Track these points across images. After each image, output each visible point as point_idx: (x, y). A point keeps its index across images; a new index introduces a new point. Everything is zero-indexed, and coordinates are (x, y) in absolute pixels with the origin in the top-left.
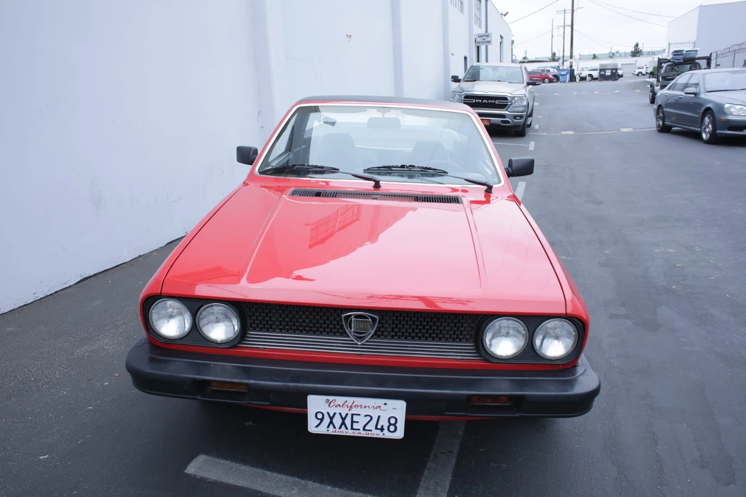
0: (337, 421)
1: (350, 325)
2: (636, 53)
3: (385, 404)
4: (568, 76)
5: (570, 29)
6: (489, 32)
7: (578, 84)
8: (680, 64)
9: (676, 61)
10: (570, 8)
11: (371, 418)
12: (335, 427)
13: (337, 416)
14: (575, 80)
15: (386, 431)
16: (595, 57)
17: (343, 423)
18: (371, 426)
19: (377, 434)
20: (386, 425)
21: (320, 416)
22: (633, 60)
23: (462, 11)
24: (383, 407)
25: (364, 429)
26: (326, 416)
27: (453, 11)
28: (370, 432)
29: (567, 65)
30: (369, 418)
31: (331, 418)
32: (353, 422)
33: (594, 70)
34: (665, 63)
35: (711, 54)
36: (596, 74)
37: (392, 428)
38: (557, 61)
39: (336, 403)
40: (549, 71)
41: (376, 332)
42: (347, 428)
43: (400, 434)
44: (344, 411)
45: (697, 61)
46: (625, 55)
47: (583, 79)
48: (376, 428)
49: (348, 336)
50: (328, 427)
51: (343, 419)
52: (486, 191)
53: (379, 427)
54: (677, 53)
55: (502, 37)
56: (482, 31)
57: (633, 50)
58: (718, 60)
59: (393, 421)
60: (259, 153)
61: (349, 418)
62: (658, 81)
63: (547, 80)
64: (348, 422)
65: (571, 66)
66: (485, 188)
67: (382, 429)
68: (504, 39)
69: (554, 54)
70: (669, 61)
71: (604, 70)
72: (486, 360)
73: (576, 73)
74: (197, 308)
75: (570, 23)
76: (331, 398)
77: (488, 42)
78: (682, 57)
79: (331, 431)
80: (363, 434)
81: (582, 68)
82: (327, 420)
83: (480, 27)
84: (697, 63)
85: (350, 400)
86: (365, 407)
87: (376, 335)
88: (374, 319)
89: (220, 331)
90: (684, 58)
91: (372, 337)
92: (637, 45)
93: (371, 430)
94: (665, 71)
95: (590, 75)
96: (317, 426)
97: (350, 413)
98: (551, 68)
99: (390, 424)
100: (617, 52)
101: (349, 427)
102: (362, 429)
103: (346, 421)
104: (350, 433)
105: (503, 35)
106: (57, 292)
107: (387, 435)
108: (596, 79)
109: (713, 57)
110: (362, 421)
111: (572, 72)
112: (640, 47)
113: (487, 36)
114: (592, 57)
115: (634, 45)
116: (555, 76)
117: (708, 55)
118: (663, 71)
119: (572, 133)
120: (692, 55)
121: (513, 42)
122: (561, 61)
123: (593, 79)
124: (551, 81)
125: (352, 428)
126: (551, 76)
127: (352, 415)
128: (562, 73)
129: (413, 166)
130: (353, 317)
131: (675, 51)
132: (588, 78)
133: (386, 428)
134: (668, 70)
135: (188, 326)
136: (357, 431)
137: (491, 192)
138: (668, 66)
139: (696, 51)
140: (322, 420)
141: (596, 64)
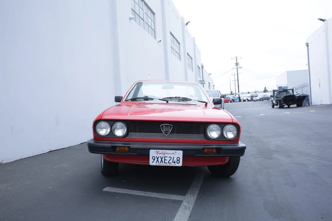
0: (160, 160)
1: (163, 129)
2: (265, 91)
3: (176, 152)
4: (238, 100)
5: (237, 81)
6: (204, 79)
7: (242, 102)
8: (282, 92)
9: (280, 91)
10: (237, 73)
11: (171, 158)
12: (159, 162)
13: (160, 158)
14: (241, 101)
15: (176, 163)
16: (249, 93)
17: (162, 161)
18: (171, 161)
19: (173, 165)
20: (176, 160)
21: (154, 158)
22: (264, 94)
23: (193, 71)
24: (175, 153)
25: (169, 163)
26: (156, 158)
27: (189, 71)
28: (171, 164)
29: (237, 96)
30: (170, 158)
31: (158, 159)
32: (165, 160)
33: (249, 97)
34: (276, 91)
35: (293, 88)
36: (249, 99)
37: (178, 162)
38: (233, 94)
39: (160, 153)
40: (230, 98)
41: (171, 131)
42: (163, 163)
43: (180, 164)
44: (162, 156)
45: (288, 91)
46: (261, 92)
47: (244, 101)
48: (173, 162)
49: (163, 133)
50: (156, 162)
51: (162, 159)
52: (205, 105)
53: (174, 161)
54: (280, 88)
55: (209, 83)
56: (201, 79)
57: (264, 90)
58: (297, 90)
59: (178, 159)
60: (123, 97)
61: (164, 158)
62: (274, 98)
63: (229, 101)
64: (163, 160)
65: (239, 96)
66: (205, 104)
67: (175, 162)
68: (210, 84)
69: (232, 92)
70: (277, 91)
71: (253, 97)
72: (208, 140)
73: (241, 98)
74: (112, 124)
75: (237, 79)
76: (158, 151)
77: (204, 83)
78: (282, 89)
79: (157, 164)
80: (168, 165)
81: (243, 97)
82: (156, 159)
83: (200, 78)
84: (289, 92)
85: (164, 151)
86: (169, 154)
87: (171, 133)
88: (171, 127)
89: (119, 133)
90: (283, 90)
91: (170, 133)
92: (265, 88)
93: (171, 163)
94: (277, 95)
95: (247, 99)
96: (152, 162)
97: (164, 156)
98: (231, 97)
99: (178, 160)
100: (258, 91)
101: (164, 162)
102: (168, 163)
103: (162, 160)
104: (164, 164)
105: (210, 83)
106: (41, 154)
107: (177, 165)
108: (250, 101)
109: (294, 89)
110: (168, 159)
111: (239, 98)
112: (267, 89)
113: (203, 81)
114: (247, 93)
115: (264, 88)
116: (233, 100)
117: (292, 88)
118: (275, 95)
119: (240, 116)
120: (286, 89)
121: (214, 86)
122: (235, 95)
123: (249, 101)
124: (231, 102)
125: (165, 163)
126: (231, 100)
127: (165, 157)
128: (235, 98)
129: (179, 97)
130: (164, 126)
131: (279, 87)
132: (246, 100)
133: (176, 162)
134: (277, 94)
135: (109, 130)
136: (166, 164)
137: (207, 105)
138: (277, 93)
139: (287, 87)
140: (154, 159)
141: (249, 95)
